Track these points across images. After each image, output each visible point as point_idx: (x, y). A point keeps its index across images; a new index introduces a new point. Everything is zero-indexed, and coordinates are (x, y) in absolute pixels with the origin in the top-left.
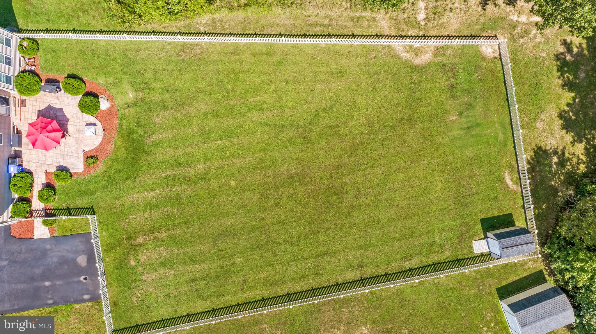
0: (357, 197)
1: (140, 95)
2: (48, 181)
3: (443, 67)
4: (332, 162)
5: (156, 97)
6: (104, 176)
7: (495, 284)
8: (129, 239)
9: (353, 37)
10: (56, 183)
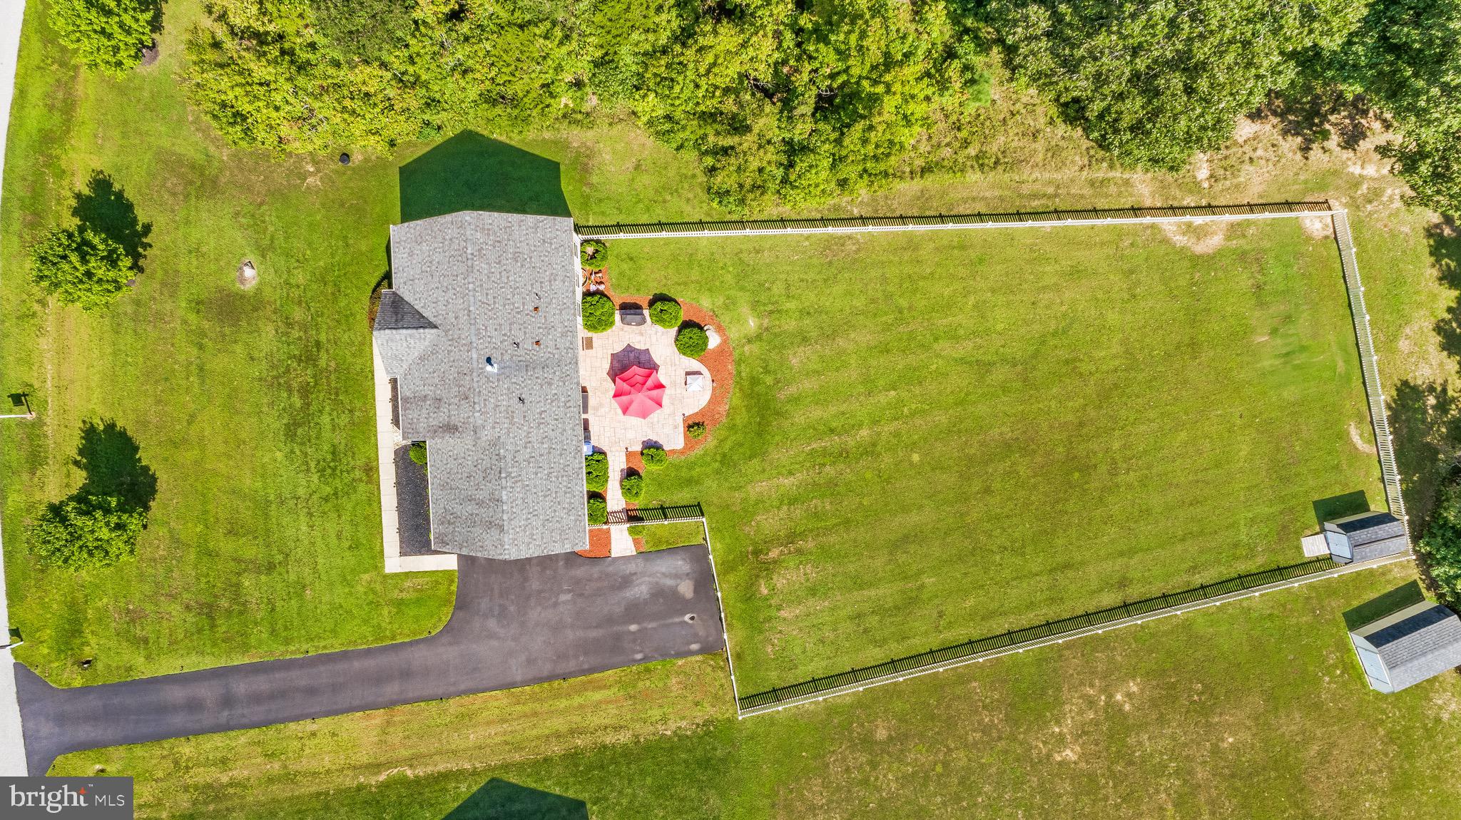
0: (1113, 472)
1: (766, 322)
2: (630, 465)
3: (1242, 256)
4: (1070, 417)
5: (790, 325)
6: (715, 455)
7: (1339, 606)
8: (756, 553)
9: (1095, 212)
10: (645, 467)
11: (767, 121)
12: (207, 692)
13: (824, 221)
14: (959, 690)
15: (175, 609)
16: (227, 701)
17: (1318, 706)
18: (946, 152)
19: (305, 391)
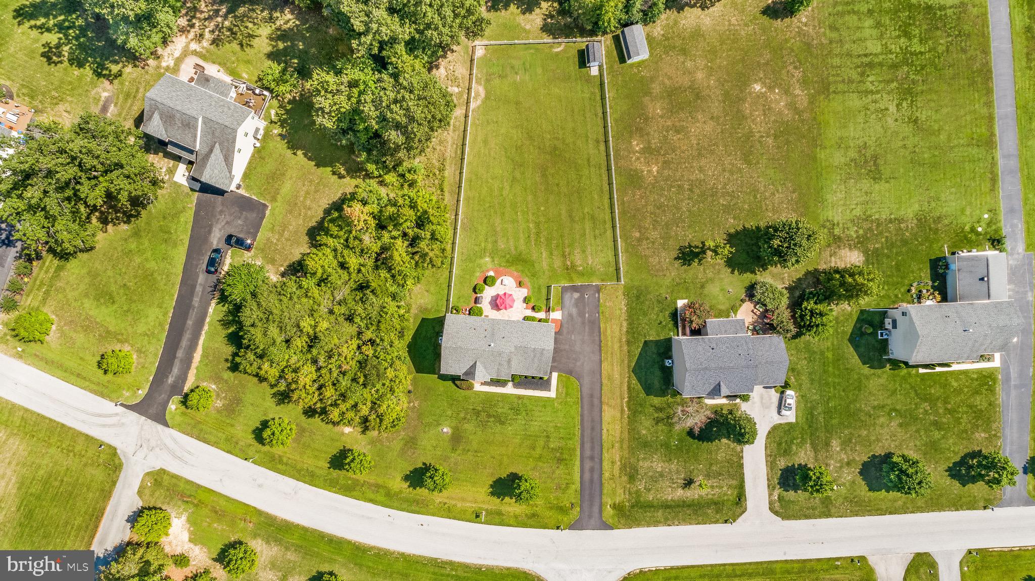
0: (558, 139)
1: (488, 254)
2: (530, 308)
3: (488, 80)
4: (536, 151)
5: (490, 246)
6: (531, 279)
7: (617, 65)
8: (567, 269)
9: (465, 131)
10: (531, 304)
11: (423, 245)
12: (588, 464)
13: (455, 229)
14: (626, 205)
15: (557, 472)
16: (592, 458)
17: (652, 78)
18: (436, 182)
19: (489, 416)
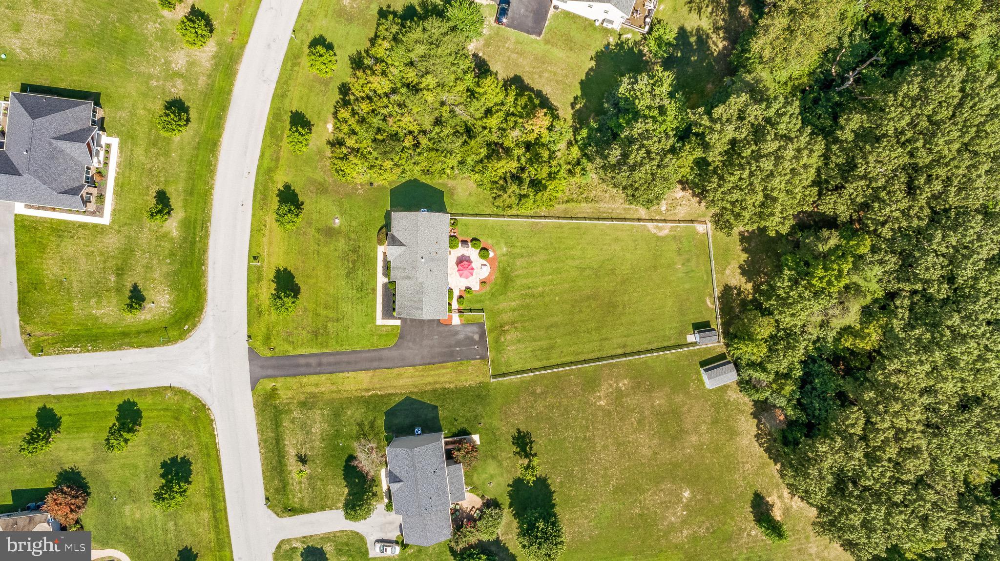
0: (624, 308)
1: (509, 249)
2: (461, 294)
3: (674, 238)
4: (611, 289)
5: (518, 251)
6: (489, 293)
7: (698, 359)
8: (501, 327)
9: (625, 219)
10: (465, 295)
11: (514, 187)
12: (313, 361)
13: (532, 217)
14: (566, 378)
15: (304, 332)
16: (320, 364)
17: (688, 393)
18: (575, 196)
19: (354, 262)
